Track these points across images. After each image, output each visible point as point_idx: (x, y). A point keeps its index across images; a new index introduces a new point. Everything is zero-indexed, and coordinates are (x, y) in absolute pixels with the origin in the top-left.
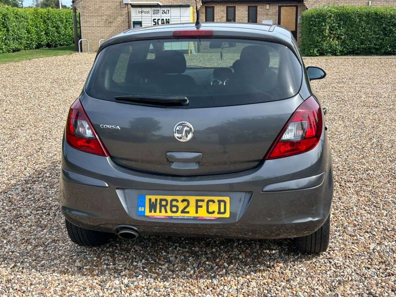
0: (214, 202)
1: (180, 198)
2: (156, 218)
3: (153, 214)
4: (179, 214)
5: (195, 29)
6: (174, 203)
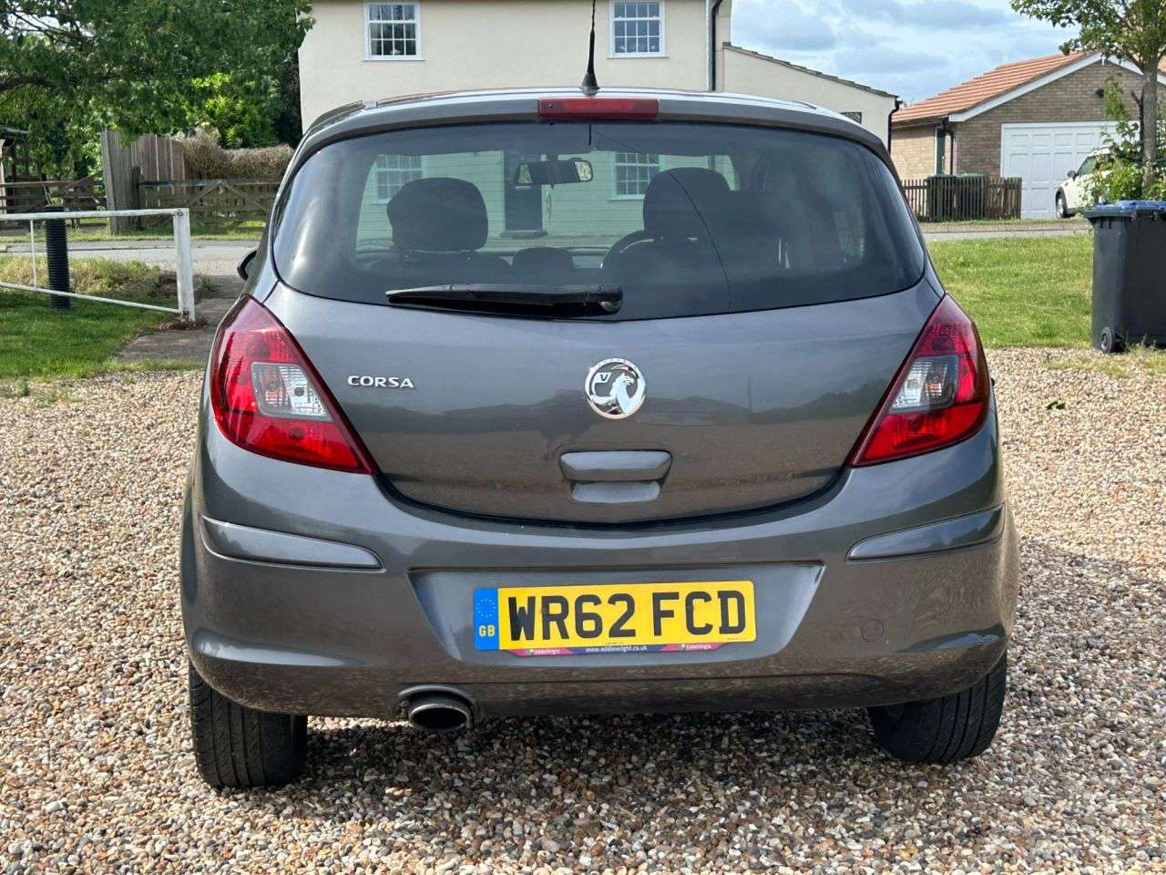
0: (706, 597)
1: (605, 592)
2: (535, 657)
3: (522, 643)
4: (604, 640)
6: (588, 607)
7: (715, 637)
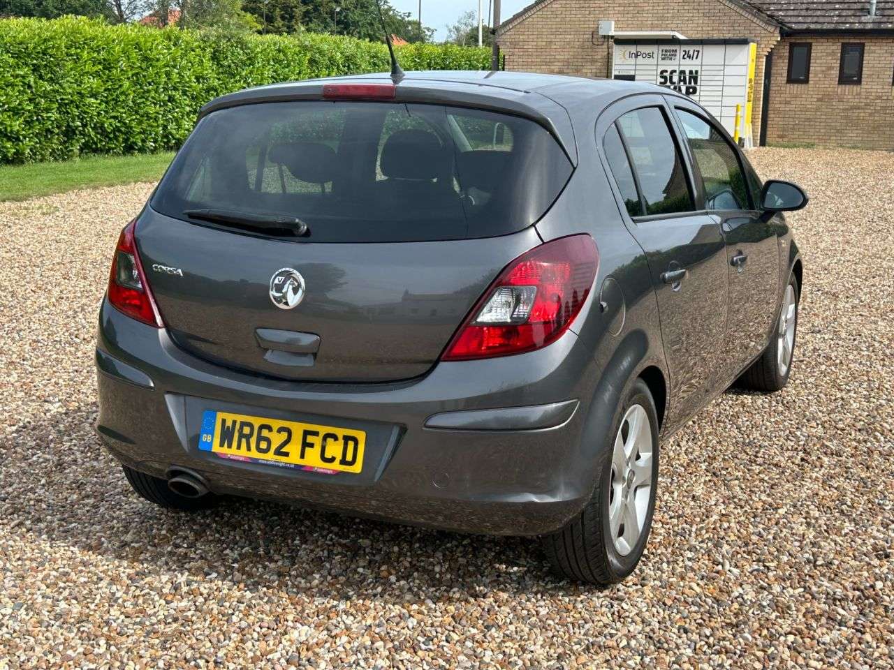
0: (335, 437)
1: (276, 424)
2: (230, 460)
3: (225, 450)
4: (270, 457)
5: (389, 83)
6: (265, 433)
7: (336, 466)
